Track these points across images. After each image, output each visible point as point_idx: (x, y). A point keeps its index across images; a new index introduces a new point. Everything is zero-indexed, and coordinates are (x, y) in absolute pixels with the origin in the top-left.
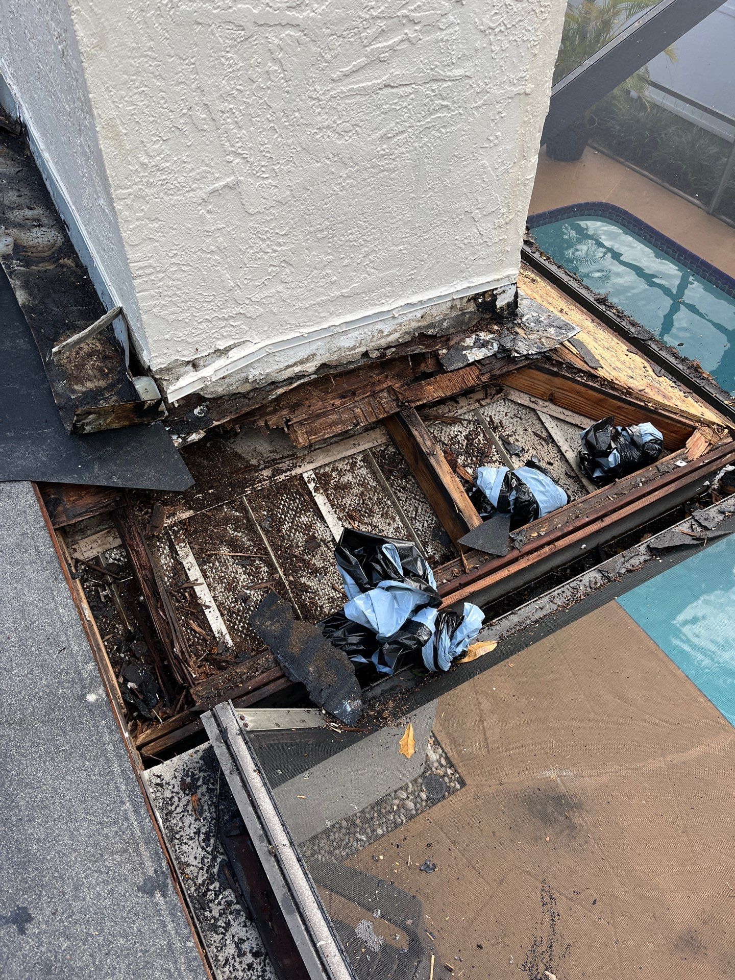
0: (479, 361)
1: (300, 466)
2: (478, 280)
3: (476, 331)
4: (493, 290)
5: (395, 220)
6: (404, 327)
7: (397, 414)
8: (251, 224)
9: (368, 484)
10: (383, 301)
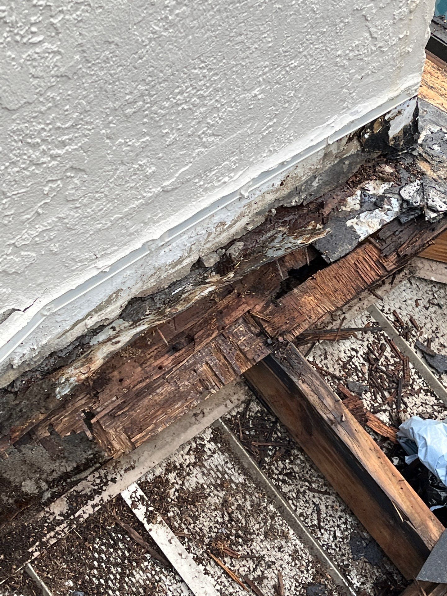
0: (375, 235)
1: (114, 480)
2: (366, 107)
3: (360, 182)
4: (385, 115)
5: (248, 53)
6: (255, 206)
7: (268, 359)
8: (14, 127)
9: (231, 481)
10: (226, 179)
